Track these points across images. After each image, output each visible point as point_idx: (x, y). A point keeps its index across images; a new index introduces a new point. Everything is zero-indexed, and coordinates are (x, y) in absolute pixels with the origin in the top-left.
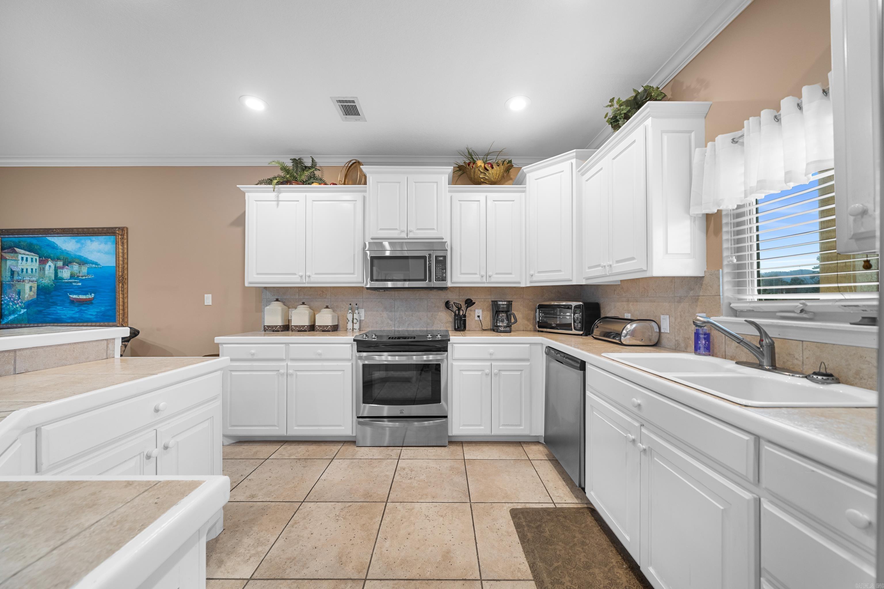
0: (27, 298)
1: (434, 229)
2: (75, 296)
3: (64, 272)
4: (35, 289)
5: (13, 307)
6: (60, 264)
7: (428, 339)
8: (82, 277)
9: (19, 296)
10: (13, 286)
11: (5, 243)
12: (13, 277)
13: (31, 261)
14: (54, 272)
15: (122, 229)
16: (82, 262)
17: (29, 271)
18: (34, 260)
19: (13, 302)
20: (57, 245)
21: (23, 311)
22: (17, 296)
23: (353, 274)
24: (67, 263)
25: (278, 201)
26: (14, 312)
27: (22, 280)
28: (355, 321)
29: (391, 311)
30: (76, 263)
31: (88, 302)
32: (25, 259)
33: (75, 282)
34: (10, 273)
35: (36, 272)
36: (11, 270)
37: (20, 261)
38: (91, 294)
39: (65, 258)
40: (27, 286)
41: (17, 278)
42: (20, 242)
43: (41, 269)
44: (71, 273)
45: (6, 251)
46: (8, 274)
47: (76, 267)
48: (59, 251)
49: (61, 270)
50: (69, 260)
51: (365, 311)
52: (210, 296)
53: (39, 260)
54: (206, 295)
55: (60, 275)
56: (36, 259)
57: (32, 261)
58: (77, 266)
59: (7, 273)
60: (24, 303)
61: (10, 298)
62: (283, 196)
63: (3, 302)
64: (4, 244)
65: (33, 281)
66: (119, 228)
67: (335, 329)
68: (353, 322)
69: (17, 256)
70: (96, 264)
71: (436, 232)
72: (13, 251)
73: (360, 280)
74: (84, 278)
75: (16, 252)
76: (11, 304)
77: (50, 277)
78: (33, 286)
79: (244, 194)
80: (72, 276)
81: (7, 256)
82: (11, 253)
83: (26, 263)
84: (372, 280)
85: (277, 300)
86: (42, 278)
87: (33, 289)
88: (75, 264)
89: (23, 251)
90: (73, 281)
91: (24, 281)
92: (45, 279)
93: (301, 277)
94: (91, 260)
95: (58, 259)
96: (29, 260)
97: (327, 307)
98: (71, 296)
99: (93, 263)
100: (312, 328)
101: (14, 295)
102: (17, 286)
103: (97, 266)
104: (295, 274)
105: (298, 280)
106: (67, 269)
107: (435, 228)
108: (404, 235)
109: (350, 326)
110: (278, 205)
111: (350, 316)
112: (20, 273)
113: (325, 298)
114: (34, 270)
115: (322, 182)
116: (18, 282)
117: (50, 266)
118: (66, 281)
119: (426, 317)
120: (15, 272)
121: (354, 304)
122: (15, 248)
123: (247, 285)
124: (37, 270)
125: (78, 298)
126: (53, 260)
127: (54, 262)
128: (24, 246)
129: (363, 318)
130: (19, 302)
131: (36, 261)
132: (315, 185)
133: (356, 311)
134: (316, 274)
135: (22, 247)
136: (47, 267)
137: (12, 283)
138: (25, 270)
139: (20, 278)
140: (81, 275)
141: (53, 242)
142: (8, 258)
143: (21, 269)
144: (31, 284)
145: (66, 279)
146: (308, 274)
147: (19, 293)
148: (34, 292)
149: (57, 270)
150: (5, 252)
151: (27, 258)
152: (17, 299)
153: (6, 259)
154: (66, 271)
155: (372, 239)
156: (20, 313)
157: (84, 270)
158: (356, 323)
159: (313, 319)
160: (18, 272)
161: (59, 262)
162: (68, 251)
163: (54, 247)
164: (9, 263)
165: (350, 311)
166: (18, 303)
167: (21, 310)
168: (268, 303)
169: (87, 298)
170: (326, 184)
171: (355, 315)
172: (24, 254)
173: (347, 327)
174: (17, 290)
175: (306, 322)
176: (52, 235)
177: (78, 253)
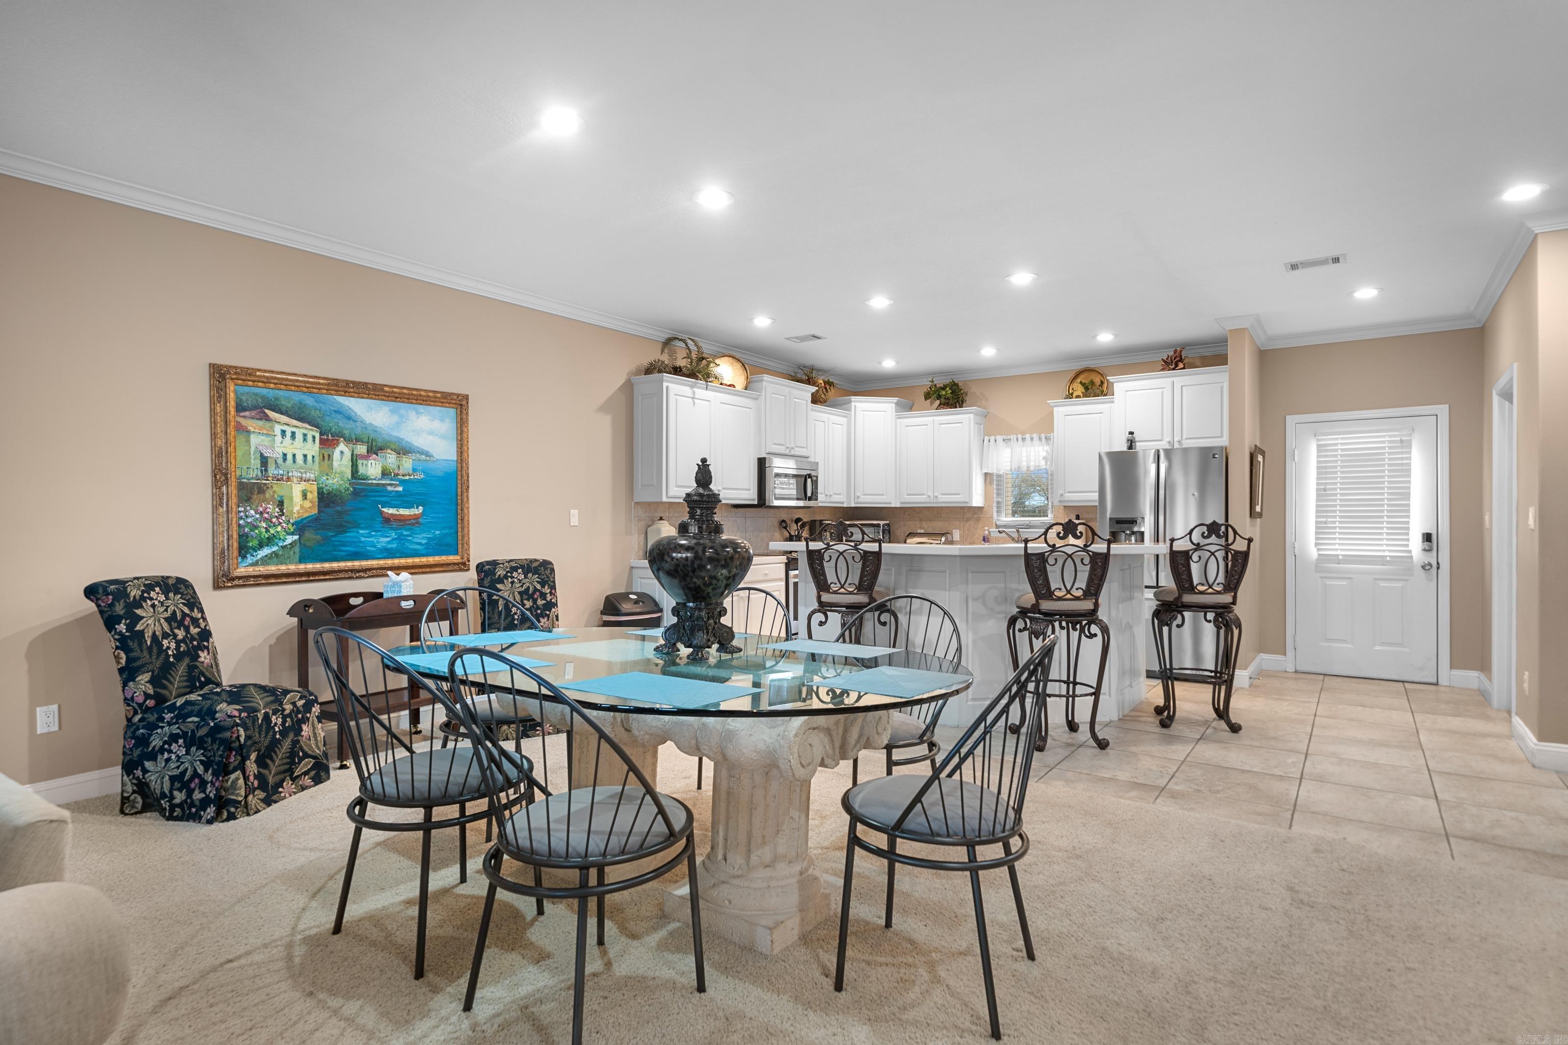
0: (298, 513)
2: (391, 511)
3: (369, 464)
4: (313, 496)
5: (267, 530)
6: (362, 449)
8: (403, 475)
9: (282, 510)
10: (268, 488)
11: (244, 398)
12: (266, 470)
13: (302, 440)
14: (350, 464)
15: (461, 396)
16: (403, 450)
17: (300, 459)
18: (310, 438)
19: (266, 520)
20: (356, 413)
21: (290, 539)
22: (277, 510)
24: (375, 449)
25: (694, 398)
26: (270, 541)
27: (284, 478)
30: (392, 450)
31: (414, 522)
32: (288, 434)
33: (391, 485)
34: (259, 462)
35: (313, 461)
36: (262, 455)
37: (279, 438)
38: (417, 508)
39: (371, 439)
40: (297, 490)
41: (276, 472)
42: (277, 399)
43: (324, 457)
44: (382, 467)
45: (247, 413)
46: (256, 463)
47: (391, 459)
48: (359, 424)
49: (365, 462)
50: (379, 444)
52: (577, 511)
53: (320, 439)
54: (571, 510)
55: (361, 470)
56: (314, 437)
57: (305, 440)
58: (393, 456)
59: (253, 462)
60: (293, 524)
61: (261, 513)
63: (241, 522)
64: (241, 400)
65: (309, 480)
69: (272, 428)
70: (427, 454)
72: (261, 415)
73: (755, 497)
74: (407, 478)
75: (267, 419)
76: (264, 525)
77: (342, 473)
78: (309, 489)
79: (661, 383)
80: (385, 473)
81: (252, 425)
82: (257, 419)
83: (292, 444)
84: (775, 498)
86: (327, 475)
87: (309, 496)
88: (389, 451)
89: (284, 419)
90: (388, 482)
91: (289, 479)
92: (333, 476)
94: (419, 448)
95: (358, 440)
96: (299, 436)
98: (385, 510)
99: (421, 452)
101: (271, 506)
102: (275, 488)
103: (428, 458)
106: (375, 460)
110: (694, 403)
112: (280, 461)
114: (309, 458)
116: (278, 480)
117: (342, 452)
118: (374, 482)
120: (269, 460)
122: (266, 411)
124: (317, 459)
125: (398, 513)
126: (348, 440)
127: (351, 445)
128: (287, 407)
130: (281, 521)
131: (314, 441)
132: (715, 384)
135: (284, 409)
136: (336, 454)
137: (264, 482)
138: (290, 457)
139: (281, 472)
140: (401, 472)
141: (348, 407)
142: (252, 430)
143: (281, 454)
144: (303, 485)
145: (375, 479)
147: (281, 504)
148: (311, 502)
149: (357, 460)
150: (244, 417)
151: (293, 434)
152: (277, 514)
153: (249, 432)
154: (374, 465)
156: (285, 544)
157: (407, 464)
160: (276, 461)
161: (359, 446)
162: (376, 427)
163: (349, 417)
164: (255, 440)
166: (280, 523)
167: (287, 537)
169: (412, 513)
172: (288, 425)
174: (276, 496)
176: (346, 393)
177: (395, 433)
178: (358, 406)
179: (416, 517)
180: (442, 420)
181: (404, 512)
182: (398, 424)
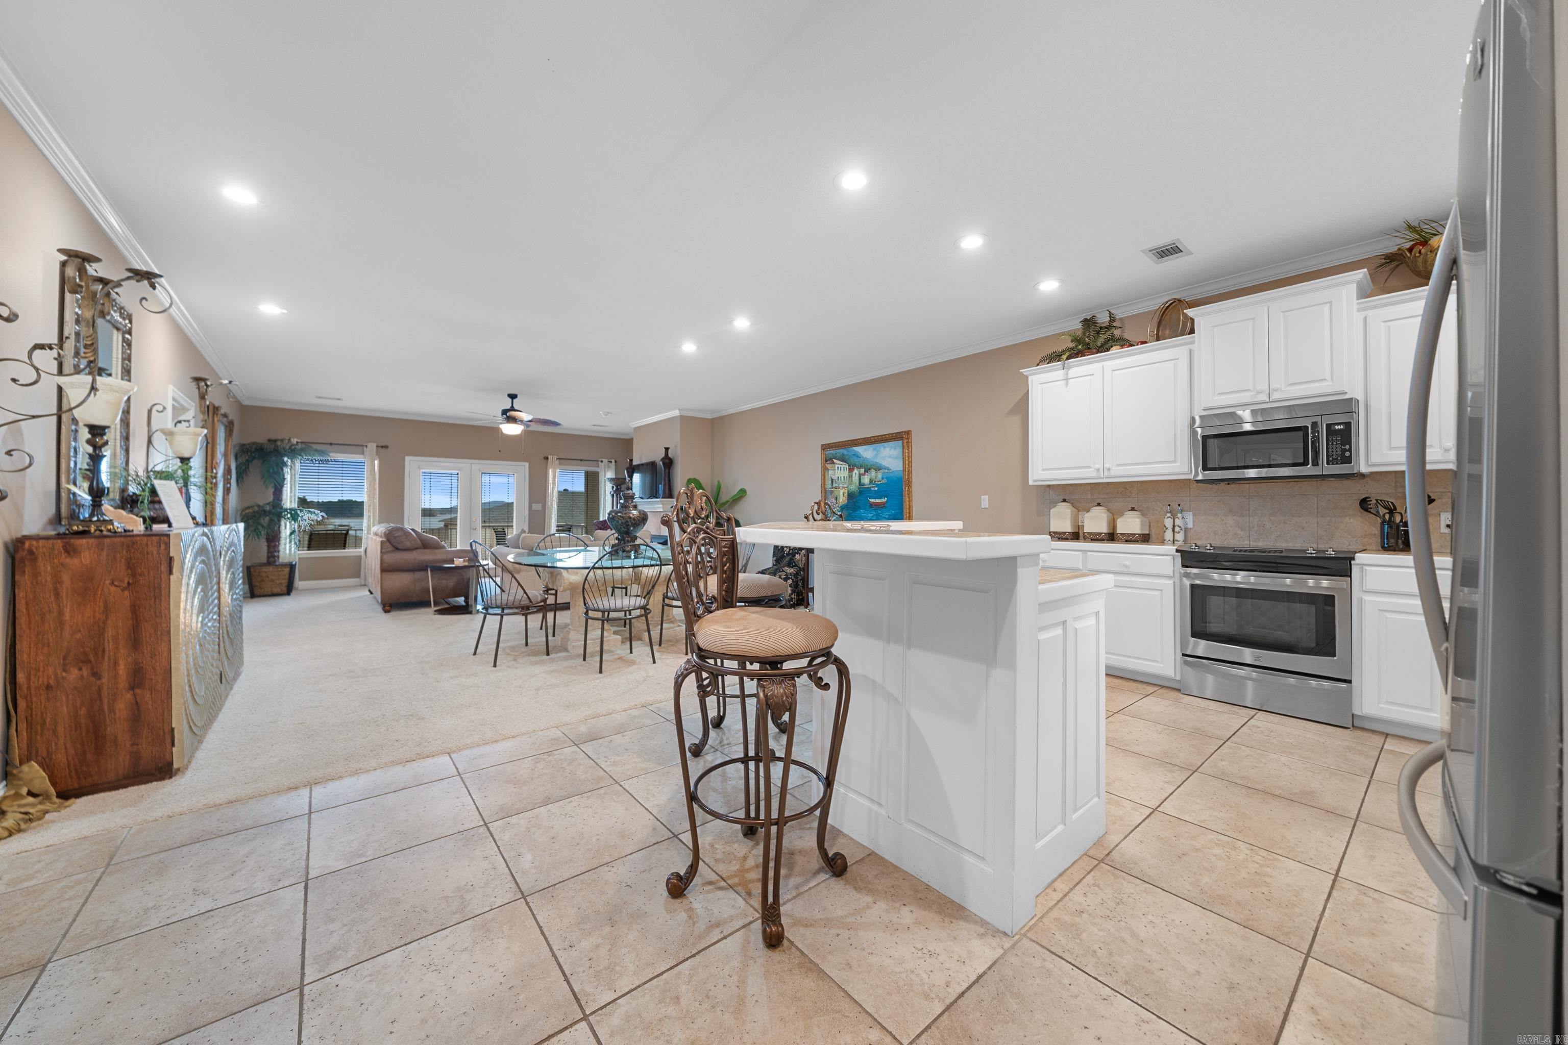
0: (842, 502)
1: (1324, 380)
2: (873, 500)
4: (846, 495)
6: (862, 471)
7: (1308, 555)
8: (878, 482)
10: (833, 492)
12: (832, 485)
13: (843, 470)
14: (858, 479)
15: (908, 433)
16: (878, 468)
17: (842, 479)
18: (845, 469)
20: (860, 454)
22: (835, 501)
23: (1174, 461)
24: (868, 470)
25: (1067, 379)
27: (837, 487)
28: (1177, 529)
29: (1242, 516)
30: (874, 469)
34: (830, 482)
36: (831, 478)
37: (836, 471)
38: (884, 498)
39: (866, 465)
40: (841, 492)
42: (836, 454)
43: (850, 477)
44: (870, 479)
47: (873, 473)
48: (861, 459)
49: (864, 477)
50: (869, 467)
51: (1194, 515)
52: (987, 497)
53: (849, 468)
54: (982, 497)
55: (862, 481)
56: (847, 468)
62: (1073, 372)
64: (826, 457)
65: (845, 488)
66: (905, 432)
67: (1145, 539)
68: (1173, 531)
69: (835, 467)
70: (888, 469)
71: (1330, 383)
73: (1186, 469)
75: (834, 463)
77: (856, 483)
78: (845, 492)
79: (1027, 377)
80: (871, 482)
81: (829, 466)
82: (831, 464)
83: (840, 472)
84: (1205, 468)
85: (1064, 501)
86: (851, 485)
88: (872, 470)
89: (838, 462)
90: (872, 486)
91: (839, 488)
92: (853, 485)
93: (1098, 470)
94: (885, 466)
95: (861, 467)
97: (1133, 509)
99: (886, 468)
100: (1111, 537)
101: (833, 500)
102: (835, 492)
103: (888, 471)
104: (1089, 467)
105: (1094, 474)
106: (867, 475)
107: (1328, 377)
108: (1263, 397)
109: (1169, 535)
110: (1067, 384)
111: (1168, 522)
112: (836, 480)
113: (1129, 497)
114: (846, 478)
115: (1125, 343)
117: (856, 474)
119: (1316, 525)
120: (833, 480)
121: (1174, 505)
122: (833, 460)
123: (1031, 483)
124: (848, 478)
125: (875, 501)
126: (858, 468)
127: (859, 470)
129: (1190, 525)
131: (847, 470)
132: (1115, 350)
133: (1179, 515)
134: (1118, 465)
135: (838, 458)
136: (854, 475)
137: (831, 490)
138: (839, 478)
139: (836, 485)
140: (877, 480)
141: (858, 451)
143: (837, 477)
144: (844, 490)
145: (867, 485)
146: (1107, 466)
147: (836, 499)
148: (846, 498)
149: (861, 477)
150: (827, 464)
151: (840, 468)
153: (828, 470)
154: (867, 478)
155: (1204, 410)
157: (880, 475)
158: (1179, 533)
159: (1113, 525)
162: (868, 459)
163: (857, 456)
164: (830, 472)
165: (1169, 515)
168: (1054, 504)
169: (882, 501)
170: (1131, 345)
171: (1176, 520)
172: (839, 464)
173: (1163, 537)
174: (835, 496)
175: (1103, 529)
176: (856, 445)
177: (875, 461)
178: (859, 449)
179: (884, 503)
180: (895, 448)
181: (878, 501)
182: (876, 456)
